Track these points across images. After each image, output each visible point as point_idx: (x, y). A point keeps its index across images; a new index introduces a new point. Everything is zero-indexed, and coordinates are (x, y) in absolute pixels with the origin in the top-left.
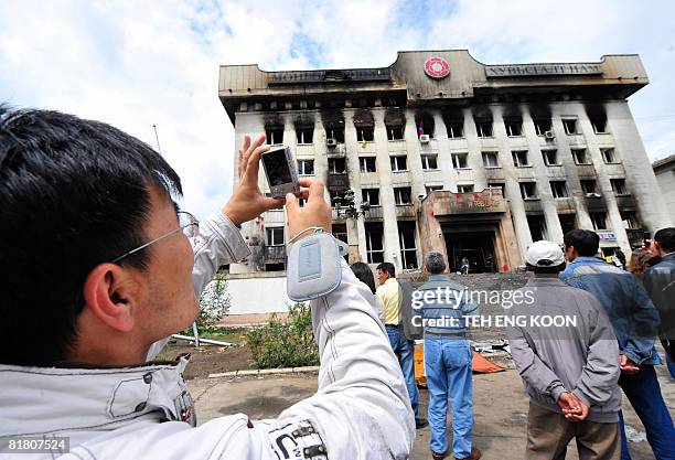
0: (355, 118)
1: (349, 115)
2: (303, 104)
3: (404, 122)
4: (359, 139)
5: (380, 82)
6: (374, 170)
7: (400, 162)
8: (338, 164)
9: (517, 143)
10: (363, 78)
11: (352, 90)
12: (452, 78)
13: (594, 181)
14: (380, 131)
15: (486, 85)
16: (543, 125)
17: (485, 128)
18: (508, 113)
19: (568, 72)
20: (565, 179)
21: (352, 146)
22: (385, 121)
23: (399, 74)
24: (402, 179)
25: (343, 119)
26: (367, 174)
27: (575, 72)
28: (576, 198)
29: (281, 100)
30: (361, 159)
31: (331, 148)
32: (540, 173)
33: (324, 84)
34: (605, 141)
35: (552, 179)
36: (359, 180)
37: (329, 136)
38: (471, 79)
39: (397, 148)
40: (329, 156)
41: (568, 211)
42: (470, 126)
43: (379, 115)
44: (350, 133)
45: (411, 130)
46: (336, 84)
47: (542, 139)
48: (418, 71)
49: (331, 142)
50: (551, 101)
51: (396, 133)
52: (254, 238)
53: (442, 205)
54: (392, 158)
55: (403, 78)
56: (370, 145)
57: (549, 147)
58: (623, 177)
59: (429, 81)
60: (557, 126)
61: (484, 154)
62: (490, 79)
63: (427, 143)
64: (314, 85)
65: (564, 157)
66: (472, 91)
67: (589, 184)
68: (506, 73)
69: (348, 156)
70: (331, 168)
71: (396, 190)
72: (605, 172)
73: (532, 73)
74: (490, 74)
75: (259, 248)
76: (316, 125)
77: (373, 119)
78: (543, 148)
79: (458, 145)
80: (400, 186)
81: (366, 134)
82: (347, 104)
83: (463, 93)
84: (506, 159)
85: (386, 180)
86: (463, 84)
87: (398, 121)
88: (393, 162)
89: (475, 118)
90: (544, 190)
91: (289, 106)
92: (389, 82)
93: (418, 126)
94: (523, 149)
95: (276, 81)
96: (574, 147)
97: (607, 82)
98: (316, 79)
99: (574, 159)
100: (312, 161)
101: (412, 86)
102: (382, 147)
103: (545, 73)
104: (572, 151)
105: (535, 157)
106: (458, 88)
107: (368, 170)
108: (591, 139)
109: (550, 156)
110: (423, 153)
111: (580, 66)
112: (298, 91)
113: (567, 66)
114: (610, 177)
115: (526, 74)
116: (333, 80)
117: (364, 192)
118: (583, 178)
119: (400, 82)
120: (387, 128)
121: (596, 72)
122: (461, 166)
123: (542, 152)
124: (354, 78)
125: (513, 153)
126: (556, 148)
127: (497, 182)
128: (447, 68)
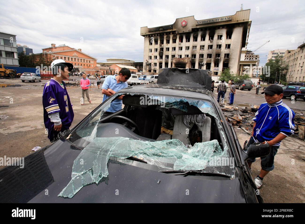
0: (166, 38)
1: (165, 37)
2: (156, 35)
3: (176, 38)
5: (170, 29)
6: (169, 51)
7: (174, 49)
8: (162, 49)
9: (203, 43)
10: (167, 28)
11: (164, 31)
12: (187, 26)
13: (220, 54)
14: (171, 41)
15: (195, 27)
16: (211, 37)
17: (195, 39)
18: (203, 34)
19: (220, 20)
20: (212, 53)
21: (165, 45)
22: (172, 38)
23: (175, 26)
24: (174, 53)
25: (164, 38)
27: (222, 21)
28: (212, 59)
29: (152, 35)
30: (166, 48)
31: (160, 46)
32: (206, 52)
33: (159, 31)
34: (229, 42)
35: (208, 54)
36: (165, 53)
38: (192, 26)
39: (174, 45)
40: (160, 47)
41: (209, 62)
42: (192, 39)
43: (171, 36)
44: (165, 42)
45: (178, 40)
46: (162, 30)
47: (209, 42)
48: (180, 25)
49: (161, 44)
50: (216, 29)
51: (174, 41)
53: (175, 60)
55: (176, 27)
56: (168, 44)
57: (211, 44)
58: (229, 53)
59: (181, 28)
60: (216, 37)
61: (193, 46)
62: (197, 25)
63: (180, 44)
64: (157, 31)
65: (215, 47)
66: (191, 30)
67: (218, 55)
68: (201, 23)
69: (164, 48)
70: (161, 50)
72: (224, 51)
73: (209, 22)
74: (197, 23)
76: (158, 40)
77: (170, 38)
78: (209, 44)
79: (188, 44)
81: (168, 42)
82: (164, 34)
83: (189, 31)
84: (198, 47)
85: (171, 53)
86: (190, 28)
87: (175, 38)
88: (173, 49)
89: (193, 36)
90: (205, 56)
92: (172, 28)
93: (179, 39)
94: (203, 45)
95: (150, 30)
96: (218, 44)
98: (158, 30)
99: (217, 47)
100: (157, 49)
101: (177, 29)
102: (171, 45)
103: (212, 22)
104: (217, 45)
105: (206, 47)
106: (188, 29)
107: (168, 51)
108: (224, 41)
109: (211, 47)
110: (179, 46)
111: (225, 18)
112: (154, 33)
113: (220, 18)
114: (225, 53)
115: (207, 23)
116: (161, 29)
117: (166, 56)
118: (217, 53)
119: (175, 28)
120: (173, 40)
121: (229, 20)
122: (188, 50)
123: (209, 46)
124: (165, 29)
125: (201, 46)
126: (213, 44)
127: (194, 54)
128: (186, 23)
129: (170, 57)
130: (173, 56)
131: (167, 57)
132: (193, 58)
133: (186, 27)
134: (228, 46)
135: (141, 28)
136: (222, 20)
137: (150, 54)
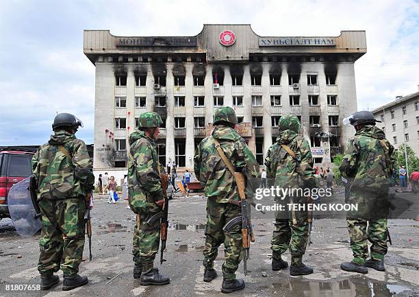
0: (173, 69)
1: (170, 67)
2: (140, 59)
3: (205, 73)
4: (176, 84)
5: (190, 47)
6: (184, 105)
7: (201, 100)
8: (161, 100)
9: (275, 90)
10: (179, 44)
11: (171, 52)
12: (237, 46)
13: (319, 117)
14: (189, 80)
15: (258, 51)
16: (294, 79)
17: (257, 80)
18: (273, 69)
19: (313, 43)
20: (301, 115)
21: (171, 89)
22: (193, 73)
23: (202, 42)
24: (200, 112)
25: (166, 70)
26: (179, 108)
28: (304, 127)
29: (125, 57)
30: (176, 98)
31: (157, 90)
32: (286, 110)
33: (153, 47)
34: (332, 90)
36: (173, 111)
37: (156, 82)
38: (249, 47)
39: (199, 91)
40: (156, 95)
42: (247, 78)
43: (189, 67)
44: (170, 80)
45: (209, 79)
46: (161, 47)
47: (291, 88)
48: (215, 41)
49: (156, 86)
50: (302, 62)
51: (199, 81)
52: (108, 146)
54: (196, 97)
55: (205, 45)
56: (182, 88)
57: (295, 94)
58: (337, 114)
59: (221, 47)
60: (303, 79)
61: (253, 97)
62: (261, 47)
63: (218, 89)
64: (146, 47)
65: (304, 100)
66: (248, 56)
67: (315, 119)
68: (272, 44)
69: (167, 96)
70: (157, 102)
71: (195, 118)
72: (325, 109)
73: (289, 43)
74: (261, 44)
75: (111, 152)
76: (148, 73)
77: (185, 71)
78: (291, 94)
79: (238, 91)
80: (198, 116)
81: (180, 81)
82: (168, 60)
83: (242, 57)
84: (266, 100)
85: (190, 112)
86: (242, 52)
87: (201, 72)
88: (196, 100)
89: (251, 72)
91: (130, 59)
92: (195, 47)
93: (214, 76)
94: (278, 94)
95: (122, 43)
96: (311, 94)
97: (338, 51)
98: (148, 44)
99: (310, 101)
100: (145, 98)
101: (210, 51)
102: (189, 90)
103: (297, 44)
104: (310, 97)
105: (285, 100)
106: (239, 54)
107: (180, 105)
108: (323, 89)
109: (295, 100)
110: (215, 95)
111: (321, 39)
112: (136, 52)
113: (313, 39)
114: (329, 114)
115: (285, 44)
116: (159, 44)
117: (176, 119)
118: (312, 115)
119: (203, 47)
120: (195, 77)
121: (331, 44)
122: (238, 104)
123: (291, 97)
124: (172, 44)
125: (272, 97)
126: (299, 94)
127: (258, 115)
128: (234, 39)
129: (189, 123)
130: (200, 121)
131: (180, 122)
132: (256, 126)
133: (233, 47)
134: (332, 100)
135: (85, 31)
136: (317, 43)
137: (121, 113)
